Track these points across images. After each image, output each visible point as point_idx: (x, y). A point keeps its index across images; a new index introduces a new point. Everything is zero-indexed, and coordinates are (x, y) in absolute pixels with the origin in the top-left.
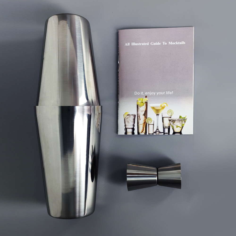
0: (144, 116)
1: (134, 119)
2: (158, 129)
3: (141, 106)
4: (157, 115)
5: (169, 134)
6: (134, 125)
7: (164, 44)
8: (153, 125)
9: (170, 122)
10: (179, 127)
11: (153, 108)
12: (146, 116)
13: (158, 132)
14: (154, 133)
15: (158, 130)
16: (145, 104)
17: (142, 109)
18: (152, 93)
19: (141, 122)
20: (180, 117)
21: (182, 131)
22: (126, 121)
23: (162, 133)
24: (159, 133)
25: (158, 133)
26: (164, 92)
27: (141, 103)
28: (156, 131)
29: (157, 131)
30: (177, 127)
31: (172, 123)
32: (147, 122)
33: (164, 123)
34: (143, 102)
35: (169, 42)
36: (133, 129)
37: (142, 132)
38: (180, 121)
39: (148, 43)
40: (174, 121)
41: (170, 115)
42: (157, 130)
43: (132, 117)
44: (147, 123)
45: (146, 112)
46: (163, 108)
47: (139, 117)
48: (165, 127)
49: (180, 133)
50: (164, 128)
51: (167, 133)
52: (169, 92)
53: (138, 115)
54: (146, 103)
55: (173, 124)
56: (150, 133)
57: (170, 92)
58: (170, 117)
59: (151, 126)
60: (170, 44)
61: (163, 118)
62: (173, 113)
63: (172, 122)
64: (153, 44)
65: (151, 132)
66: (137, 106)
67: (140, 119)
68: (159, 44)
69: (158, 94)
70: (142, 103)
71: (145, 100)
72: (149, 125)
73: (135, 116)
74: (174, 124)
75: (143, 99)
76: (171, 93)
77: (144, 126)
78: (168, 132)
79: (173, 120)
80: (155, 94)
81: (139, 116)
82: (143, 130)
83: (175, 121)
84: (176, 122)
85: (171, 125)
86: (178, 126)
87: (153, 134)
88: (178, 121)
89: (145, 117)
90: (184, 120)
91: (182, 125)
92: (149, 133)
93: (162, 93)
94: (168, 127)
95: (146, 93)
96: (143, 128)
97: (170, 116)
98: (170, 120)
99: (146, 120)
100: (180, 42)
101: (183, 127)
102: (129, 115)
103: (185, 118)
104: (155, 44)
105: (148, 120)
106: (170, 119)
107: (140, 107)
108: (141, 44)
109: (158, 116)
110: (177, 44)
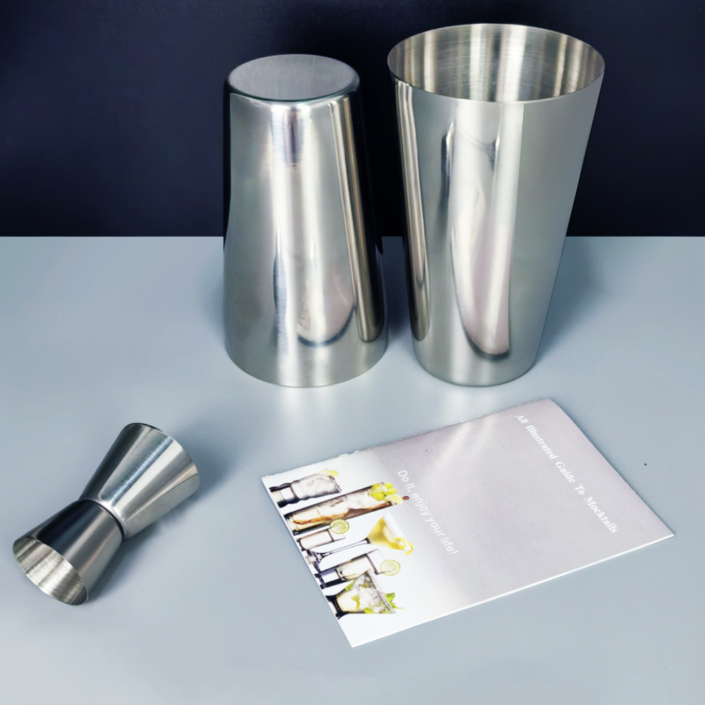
0: (346, 511)
1: (326, 494)
2: (323, 555)
3: (372, 496)
4: (367, 539)
5: (322, 587)
6: (307, 498)
7: (577, 489)
8: (333, 541)
9: (363, 577)
10: (358, 603)
11: (383, 524)
12: (351, 515)
13: (317, 559)
14: (309, 552)
15: (323, 557)
16: (382, 502)
17: (366, 501)
18: (424, 508)
19: (326, 511)
20: (391, 595)
21: (349, 615)
22: (312, 479)
23: (318, 570)
24: (315, 562)
25: (313, 559)
26: (442, 534)
27: (383, 493)
28: (318, 554)
29: (315, 556)
30: (357, 599)
31: (362, 583)
32: (332, 524)
33: (350, 564)
34: (385, 496)
35: (591, 498)
36: (296, 500)
37: (295, 522)
38: (377, 600)
39: (557, 457)
40: (370, 584)
41: (383, 570)
42: (321, 554)
43: (330, 487)
44: (329, 524)
45: (364, 511)
46: (396, 546)
47: (337, 501)
48: (339, 571)
49: (340, 613)
50: (335, 569)
51: (322, 580)
52: (450, 544)
53: (344, 497)
54: (388, 504)
55: (360, 585)
56: (302, 541)
57: (452, 545)
58: (376, 573)
59: (325, 537)
60: (588, 501)
61: (365, 555)
62: (393, 573)
63: (365, 581)
64: (560, 467)
65: (307, 543)
66: (370, 487)
67: (333, 506)
68: (571, 478)
69: (430, 520)
70: (382, 495)
71: (396, 498)
72: (327, 530)
73: (337, 492)
74: (361, 587)
75: (395, 495)
76: (450, 549)
77: (318, 520)
78: (325, 582)
79: (371, 581)
80: (425, 514)
81: (342, 501)
82: (305, 523)
83: (370, 587)
84: (370, 590)
85: (354, 583)
86: (360, 601)
87: (303, 549)
88: (377, 595)
89: (345, 515)
90: (387, 607)
91: (367, 609)
92: (300, 539)
93: (437, 530)
94: (344, 577)
95: (415, 494)
96: (310, 522)
97: (379, 571)
98: (366, 574)
99: (338, 519)
100: (608, 519)
101: (363, 612)
102: (333, 479)
103: (393, 607)
104: (563, 471)
105: (340, 523)
106: (372, 573)
107: (368, 494)
108: (543, 442)
109: (366, 542)
110: (600, 515)
